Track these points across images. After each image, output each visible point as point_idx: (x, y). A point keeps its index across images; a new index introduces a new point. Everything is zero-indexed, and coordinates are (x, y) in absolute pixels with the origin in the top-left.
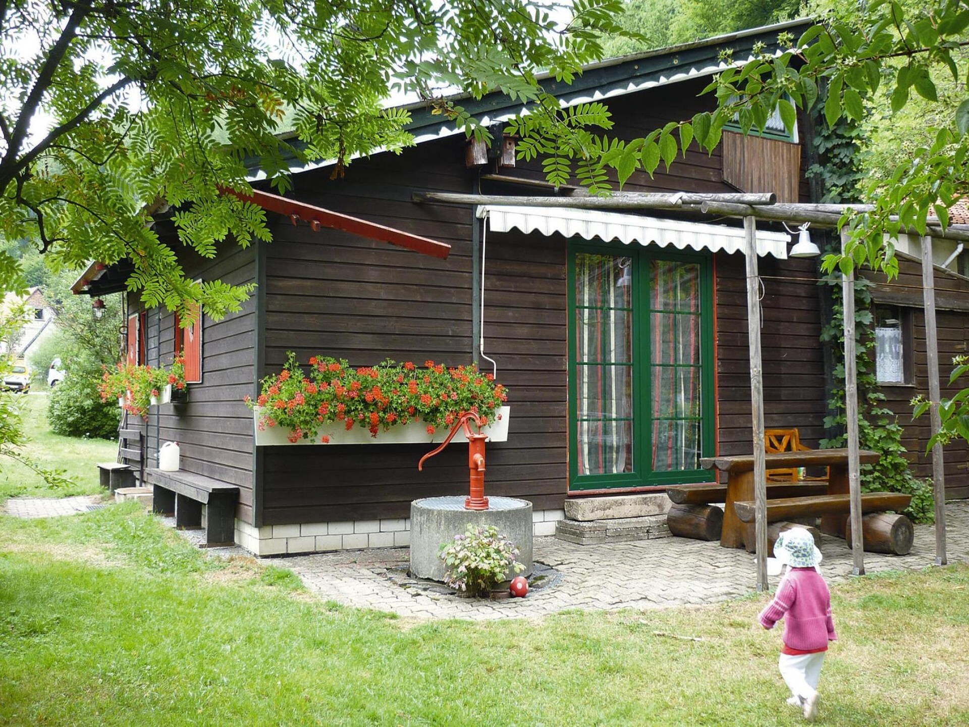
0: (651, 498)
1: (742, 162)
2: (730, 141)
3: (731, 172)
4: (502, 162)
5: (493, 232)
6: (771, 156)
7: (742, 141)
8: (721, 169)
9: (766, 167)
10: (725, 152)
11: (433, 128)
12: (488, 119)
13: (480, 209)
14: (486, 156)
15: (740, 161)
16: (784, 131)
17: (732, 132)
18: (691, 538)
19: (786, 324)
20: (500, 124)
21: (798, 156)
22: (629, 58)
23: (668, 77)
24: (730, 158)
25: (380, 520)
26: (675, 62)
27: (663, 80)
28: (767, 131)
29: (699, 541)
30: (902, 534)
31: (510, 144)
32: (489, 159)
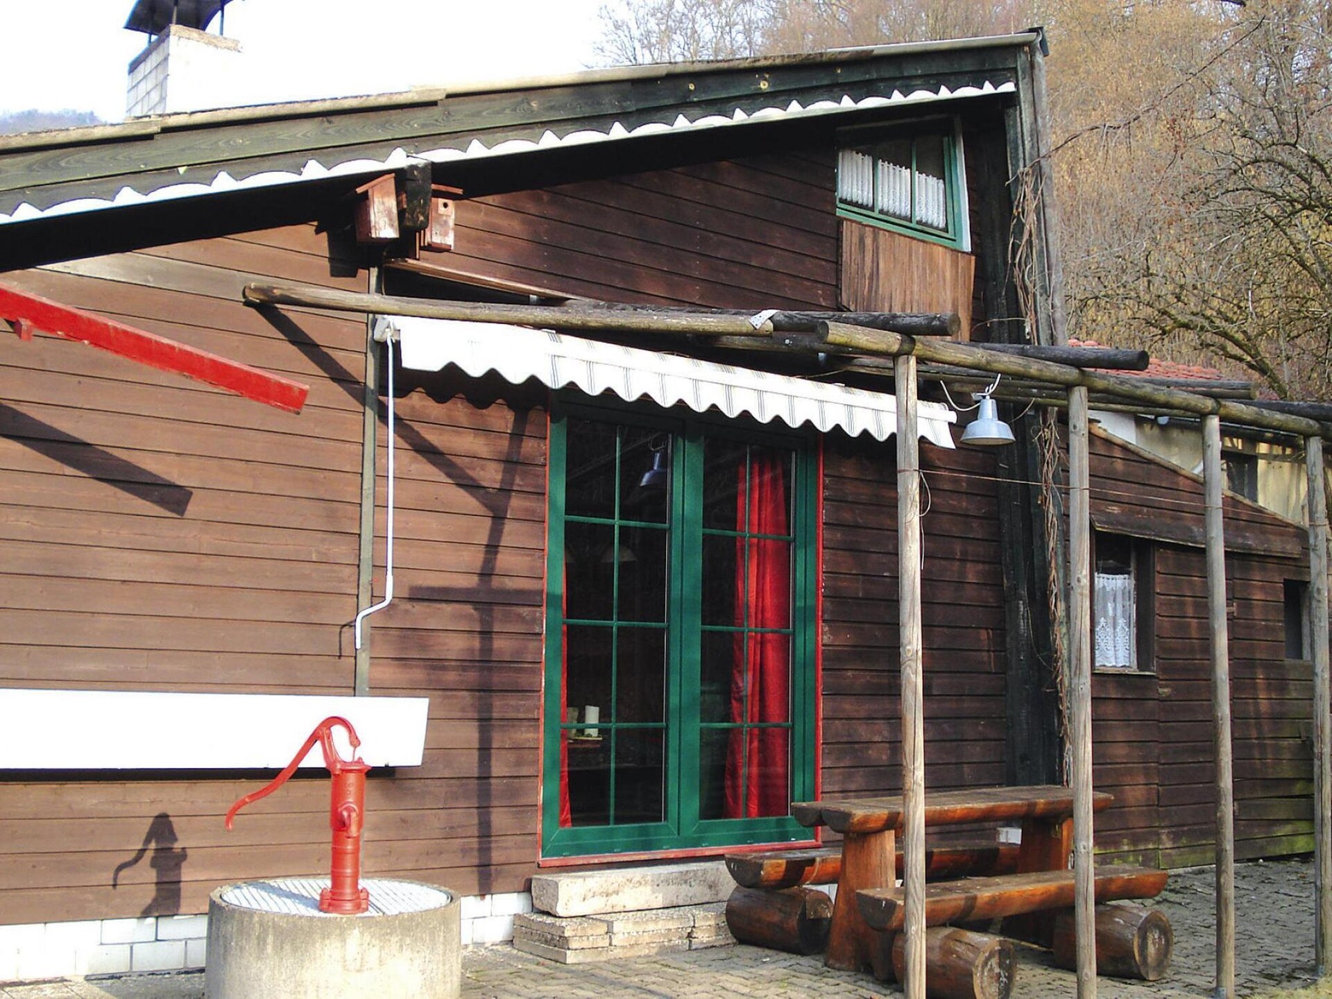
0: (695, 872)
1: (875, 275)
2: (855, 240)
3: (856, 293)
4: (428, 239)
5: (406, 369)
6: (924, 269)
7: (875, 239)
8: (838, 287)
9: (916, 288)
10: (845, 257)
11: (289, 160)
12: (404, 154)
13: (382, 321)
14: (396, 224)
15: (872, 274)
16: (946, 230)
17: (860, 223)
18: (769, 948)
19: (943, 562)
20: (426, 166)
21: (969, 273)
22: (679, 69)
23: (749, 112)
24: (854, 267)
25: (157, 918)
26: (762, 86)
27: (740, 117)
28: (919, 227)
29: (785, 955)
30: (1154, 943)
31: (445, 205)
32: (402, 228)
